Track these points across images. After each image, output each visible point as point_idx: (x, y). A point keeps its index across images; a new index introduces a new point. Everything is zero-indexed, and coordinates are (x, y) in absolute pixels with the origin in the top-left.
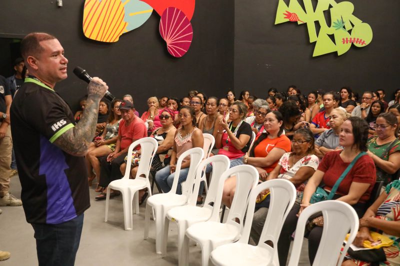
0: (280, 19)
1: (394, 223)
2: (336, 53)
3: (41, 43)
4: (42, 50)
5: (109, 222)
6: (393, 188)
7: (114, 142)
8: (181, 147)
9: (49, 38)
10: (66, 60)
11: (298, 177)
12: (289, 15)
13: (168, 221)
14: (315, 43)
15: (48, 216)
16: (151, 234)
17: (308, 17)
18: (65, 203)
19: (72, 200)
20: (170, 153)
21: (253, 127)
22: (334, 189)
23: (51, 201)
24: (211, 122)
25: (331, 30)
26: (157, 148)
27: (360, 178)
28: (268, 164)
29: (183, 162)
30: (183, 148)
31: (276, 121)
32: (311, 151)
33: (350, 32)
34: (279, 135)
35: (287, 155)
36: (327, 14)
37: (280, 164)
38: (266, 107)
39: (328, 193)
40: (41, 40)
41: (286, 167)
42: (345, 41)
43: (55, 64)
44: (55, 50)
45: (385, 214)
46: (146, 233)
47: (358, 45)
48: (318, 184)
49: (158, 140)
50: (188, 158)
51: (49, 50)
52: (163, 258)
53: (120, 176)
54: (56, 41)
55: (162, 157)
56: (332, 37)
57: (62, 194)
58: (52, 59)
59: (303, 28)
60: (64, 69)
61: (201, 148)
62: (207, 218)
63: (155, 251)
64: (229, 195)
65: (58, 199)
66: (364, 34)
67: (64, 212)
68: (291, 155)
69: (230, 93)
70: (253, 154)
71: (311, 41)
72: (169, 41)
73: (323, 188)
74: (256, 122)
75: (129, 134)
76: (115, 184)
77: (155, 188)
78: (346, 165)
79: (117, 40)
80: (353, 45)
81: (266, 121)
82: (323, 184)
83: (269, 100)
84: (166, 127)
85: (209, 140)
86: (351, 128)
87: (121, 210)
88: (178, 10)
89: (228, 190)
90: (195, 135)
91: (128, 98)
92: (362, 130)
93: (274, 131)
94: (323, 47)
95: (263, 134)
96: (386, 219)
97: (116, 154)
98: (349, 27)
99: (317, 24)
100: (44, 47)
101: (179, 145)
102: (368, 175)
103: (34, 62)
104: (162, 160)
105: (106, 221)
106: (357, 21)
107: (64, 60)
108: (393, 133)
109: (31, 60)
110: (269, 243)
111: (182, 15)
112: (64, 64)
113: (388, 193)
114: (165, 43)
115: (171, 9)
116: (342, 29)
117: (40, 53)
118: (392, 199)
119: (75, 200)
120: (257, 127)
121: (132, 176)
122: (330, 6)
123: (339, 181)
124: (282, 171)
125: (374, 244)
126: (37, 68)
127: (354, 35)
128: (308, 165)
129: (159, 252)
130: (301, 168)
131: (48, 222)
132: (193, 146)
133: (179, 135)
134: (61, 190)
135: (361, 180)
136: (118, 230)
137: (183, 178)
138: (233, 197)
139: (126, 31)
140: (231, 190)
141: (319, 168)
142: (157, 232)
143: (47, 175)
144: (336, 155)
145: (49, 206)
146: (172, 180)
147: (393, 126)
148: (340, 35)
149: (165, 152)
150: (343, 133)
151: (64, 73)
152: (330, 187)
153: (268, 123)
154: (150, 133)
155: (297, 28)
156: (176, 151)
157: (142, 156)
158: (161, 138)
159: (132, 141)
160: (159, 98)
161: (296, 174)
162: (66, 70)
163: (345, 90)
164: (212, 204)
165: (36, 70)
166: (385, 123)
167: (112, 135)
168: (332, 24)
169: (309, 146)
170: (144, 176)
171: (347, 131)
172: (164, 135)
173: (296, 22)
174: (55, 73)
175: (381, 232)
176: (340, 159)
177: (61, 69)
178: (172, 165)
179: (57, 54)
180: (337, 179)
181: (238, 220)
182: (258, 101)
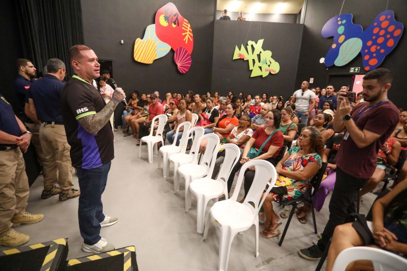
0: (236, 57)
1: (293, 172)
2: (262, 76)
3: (81, 52)
4: (82, 57)
5: (141, 158)
6: (293, 151)
7: (147, 116)
8: (180, 120)
9: (86, 49)
10: (99, 65)
11: (241, 141)
12: (240, 55)
13: (169, 162)
14: (252, 70)
15: (83, 164)
16: (161, 166)
17: (249, 57)
18: (94, 157)
19: (99, 155)
20: (175, 123)
21: (219, 111)
22: (261, 149)
23: (85, 155)
24: (197, 108)
25: (260, 65)
26: (167, 120)
27: (275, 143)
28: (226, 133)
29: (180, 128)
30: (181, 121)
31: (232, 109)
32: (249, 126)
33: (269, 66)
34: (233, 117)
35: (236, 128)
36: (259, 56)
37: (231, 133)
38: (225, 101)
39: (257, 151)
40: (81, 50)
41: (235, 135)
42: (266, 70)
43: (92, 67)
44: (91, 57)
45: (288, 166)
46: (159, 165)
47: (272, 73)
48: (252, 145)
49: (168, 116)
50: (183, 126)
51: (86, 57)
52: (167, 180)
53: (148, 134)
54: (92, 51)
55: (171, 125)
56: (260, 68)
57: (92, 151)
58: (89, 63)
59: (246, 62)
60: (98, 70)
61: (190, 122)
62: (190, 162)
63: (163, 176)
64: (204, 148)
65: (90, 154)
66: (276, 67)
67: (93, 163)
68: (238, 128)
69: (208, 93)
70: (217, 126)
71: (250, 69)
72: (179, 65)
73: (254, 148)
74: (220, 109)
75: (155, 112)
76: (144, 139)
77: (167, 141)
78: (268, 136)
79: (152, 62)
80: (270, 73)
81: (227, 108)
82: (254, 146)
83: (228, 97)
84: (173, 109)
85: (195, 117)
86: (273, 117)
87: (147, 151)
88: (184, 49)
89: (203, 145)
90: (187, 114)
91: (157, 93)
92: (279, 118)
93: (230, 114)
94: (256, 73)
95: (224, 115)
96: (289, 169)
97: (148, 121)
98: (269, 63)
99: (254, 60)
100: (83, 54)
101: (179, 119)
102: (279, 142)
103: (77, 65)
104: (171, 127)
105: (140, 157)
106: (273, 61)
107: (97, 64)
108: (290, 118)
109: (75, 63)
110: (223, 179)
111: (186, 52)
112: (98, 67)
113: (290, 154)
114: (177, 66)
115: (181, 48)
116: (265, 64)
117: (81, 58)
118: (293, 158)
119: (101, 155)
120: (221, 112)
121: (154, 134)
122: (261, 52)
123: (264, 144)
124: (233, 137)
125: (281, 183)
126: (79, 69)
127: (271, 68)
128: (247, 135)
129: (165, 177)
130: (243, 136)
131: (83, 168)
132: (186, 120)
133: (179, 114)
134: (92, 149)
135: (275, 144)
136: (145, 162)
137: (180, 137)
138: (205, 149)
139: (156, 58)
140: (205, 145)
141: (252, 137)
142: (164, 165)
143: (82, 138)
144: (262, 130)
145: (84, 158)
146: (174, 138)
147: (289, 114)
148: (264, 67)
149: (172, 122)
150: (268, 119)
151: (97, 73)
152: (259, 148)
153: (227, 110)
154: (165, 112)
155: (243, 62)
156: (177, 122)
157: (159, 124)
158: (170, 115)
159: (156, 115)
160: (172, 94)
161: (240, 139)
162: (99, 71)
163: (265, 95)
164: (193, 153)
165: (78, 70)
166: (285, 113)
167: (146, 112)
168: (261, 61)
169: (248, 123)
170: (160, 135)
171: (270, 118)
172: (172, 113)
173: (243, 59)
174: (92, 73)
175: (285, 177)
176: (265, 132)
177: (96, 70)
178: (175, 129)
179: (93, 60)
180: (262, 143)
181: (207, 164)
182: (221, 98)
